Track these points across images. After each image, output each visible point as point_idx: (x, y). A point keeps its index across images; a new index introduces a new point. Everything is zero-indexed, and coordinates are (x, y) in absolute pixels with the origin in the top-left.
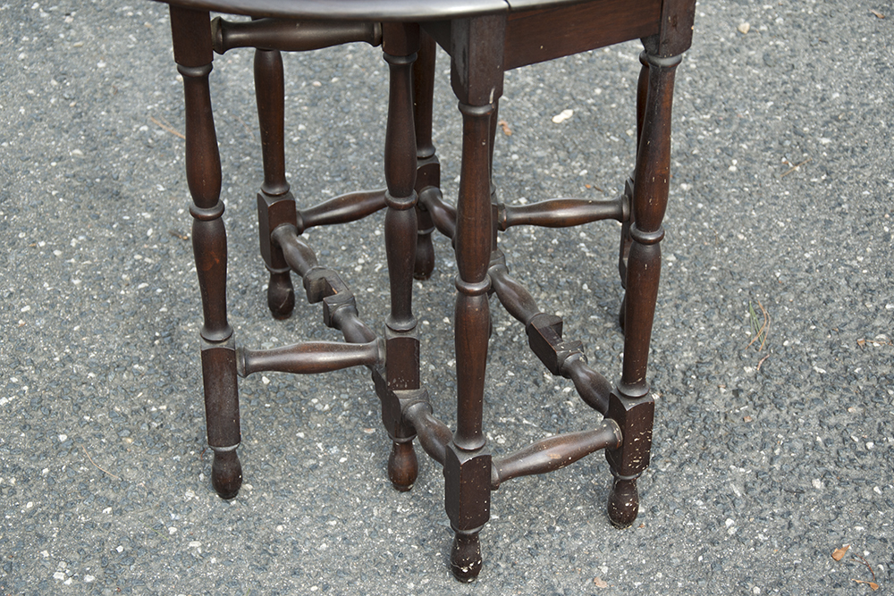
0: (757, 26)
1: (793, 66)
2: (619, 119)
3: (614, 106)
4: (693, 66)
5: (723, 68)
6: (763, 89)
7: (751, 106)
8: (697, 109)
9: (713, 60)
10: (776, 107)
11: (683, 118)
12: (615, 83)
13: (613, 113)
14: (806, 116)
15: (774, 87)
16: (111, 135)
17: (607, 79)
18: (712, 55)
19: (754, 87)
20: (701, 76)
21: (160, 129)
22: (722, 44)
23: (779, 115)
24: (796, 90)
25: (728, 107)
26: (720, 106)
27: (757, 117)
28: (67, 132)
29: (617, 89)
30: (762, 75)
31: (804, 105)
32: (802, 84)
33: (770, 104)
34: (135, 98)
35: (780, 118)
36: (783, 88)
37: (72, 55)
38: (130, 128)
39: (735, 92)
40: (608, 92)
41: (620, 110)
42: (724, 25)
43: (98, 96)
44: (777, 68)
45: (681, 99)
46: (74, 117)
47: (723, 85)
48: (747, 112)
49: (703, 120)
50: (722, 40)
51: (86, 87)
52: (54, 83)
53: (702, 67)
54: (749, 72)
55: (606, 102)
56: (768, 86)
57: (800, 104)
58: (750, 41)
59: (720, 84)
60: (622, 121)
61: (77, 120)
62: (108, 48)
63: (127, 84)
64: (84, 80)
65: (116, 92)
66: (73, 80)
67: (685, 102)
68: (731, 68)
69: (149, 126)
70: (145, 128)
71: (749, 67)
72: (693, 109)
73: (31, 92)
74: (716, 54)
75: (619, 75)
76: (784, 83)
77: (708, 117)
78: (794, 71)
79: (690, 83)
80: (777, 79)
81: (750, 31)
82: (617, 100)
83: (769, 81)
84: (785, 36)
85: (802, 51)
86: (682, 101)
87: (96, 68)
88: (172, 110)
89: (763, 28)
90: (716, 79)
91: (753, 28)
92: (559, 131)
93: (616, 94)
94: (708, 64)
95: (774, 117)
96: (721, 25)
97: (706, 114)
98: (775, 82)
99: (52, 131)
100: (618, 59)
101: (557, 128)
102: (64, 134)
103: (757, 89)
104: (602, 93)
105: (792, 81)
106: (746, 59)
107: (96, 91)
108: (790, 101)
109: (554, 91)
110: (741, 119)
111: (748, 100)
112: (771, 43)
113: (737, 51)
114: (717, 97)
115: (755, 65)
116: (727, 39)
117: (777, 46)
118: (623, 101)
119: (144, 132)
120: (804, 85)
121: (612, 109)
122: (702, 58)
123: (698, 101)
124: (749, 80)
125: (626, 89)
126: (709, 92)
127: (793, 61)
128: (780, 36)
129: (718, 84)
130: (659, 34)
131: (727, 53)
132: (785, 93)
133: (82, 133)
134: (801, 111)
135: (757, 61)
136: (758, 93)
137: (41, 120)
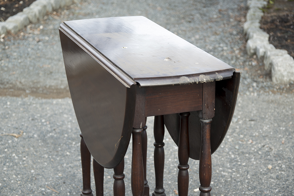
0: (275, 167)
1: (287, 180)
2: (219, 192)
3: (218, 187)
4: (249, 177)
5: (261, 179)
6: (275, 186)
7: (270, 191)
8: (249, 190)
9: (257, 176)
10: (279, 191)
11: (243, 193)
12: (219, 181)
13: (217, 190)
14: (291, 195)
15: (279, 186)
16: (30, 191)
17: (216, 179)
18: (257, 175)
19: (272, 185)
20: (252, 181)
21: (49, 189)
22: (261, 172)
23: (280, 194)
24: (288, 187)
25: (261, 190)
26: (258, 190)
27: (272, 194)
28: (15, 190)
29: (220, 183)
30: (275, 182)
31: (290, 192)
32: (290, 185)
33: (277, 190)
34: (42, 180)
35: (280, 195)
36: (283, 186)
37: (23, 169)
38: (38, 189)
39: (264, 186)
40: (216, 183)
41: (220, 189)
42: (262, 166)
43: (29, 180)
44: (281, 180)
45: (243, 187)
46: (19, 186)
47: (260, 184)
48: (268, 192)
49: (251, 193)
50: (261, 170)
51: (26, 177)
52: (14, 176)
53: (252, 178)
54: (270, 181)
55: (215, 186)
56: (277, 185)
57: (289, 191)
58: (272, 171)
59: (259, 183)
60: (220, 192)
61: (20, 187)
62: (36, 167)
63: (40, 177)
64: (25, 176)
65: (36, 179)
66: (21, 176)
67: (244, 188)
68: (263, 179)
69: (45, 189)
70: (44, 189)
71: (270, 179)
72: (247, 190)
73: (5, 179)
74: (258, 174)
75: (221, 178)
76: (283, 184)
77: (253, 193)
78: (288, 181)
79: (248, 182)
80: (281, 183)
81: (272, 168)
82: (219, 186)
83: (277, 183)
84: (285, 171)
85: (291, 175)
86: (243, 188)
87: (30, 172)
88: (55, 184)
89: (277, 168)
90: (257, 182)
91: (273, 168)
92: (196, 194)
93: (219, 184)
94: (255, 177)
95: (278, 194)
96: (261, 166)
97: (252, 192)
98: (280, 184)
99: (10, 190)
100: (221, 174)
101: (195, 193)
102: (13, 191)
103: (273, 186)
104: (214, 183)
105: (286, 184)
106: (269, 177)
107: (29, 179)
108: (285, 190)
109: (196, 182)
110: (265, 194)
111: (269, 189)
112: (280, 172)
113: (266, 174)
114: (257, 187)
115: (273, 178)
116: (263, 170)
117: (282, 174)
118: (221, 186)
119: (43, 190)
120: (291, 185)
121: (217, 188)
122: (253, 175)
123: (250, 188)
124: (270, 183)
125: (223, 183)
126: (254, 185)
127: (287, 178)
128: (284, 171)
129: (258, 183)
130: (202, 110)
131: (263, 174)
132: (283, 187)
133: (20, 191)
134: (289, 193)
135: (274, 177)
136: (273, 187)
137: (6, 187)
